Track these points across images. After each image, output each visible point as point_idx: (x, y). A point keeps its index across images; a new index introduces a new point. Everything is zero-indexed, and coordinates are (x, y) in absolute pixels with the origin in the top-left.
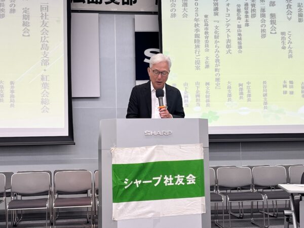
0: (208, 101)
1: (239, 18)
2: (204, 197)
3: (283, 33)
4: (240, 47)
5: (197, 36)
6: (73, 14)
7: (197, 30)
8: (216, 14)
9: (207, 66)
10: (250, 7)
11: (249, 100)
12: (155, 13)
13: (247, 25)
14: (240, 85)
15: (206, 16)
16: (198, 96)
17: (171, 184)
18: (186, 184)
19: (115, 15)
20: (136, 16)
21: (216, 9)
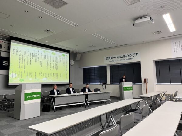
0: (21, 76)
1: (31, 57)
2: (40, 98)
3: (40, 61)
4: (30, 64)
5: (20, 60)
7: (20, 58)
8: (25, 55)
9: (22, 68)
10: (33, 55)
11: (32, 76)
13: (32, 59)
14: (30, 73)
15: (22, 55)
16: (19, 75)
17: (35, 96)
18: (38, 96)
21: (25, 54)
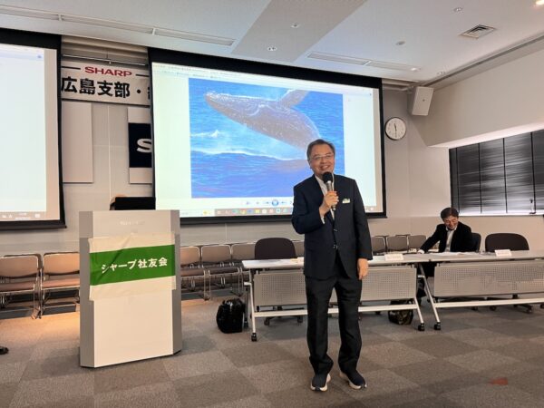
2: (175, 277)
6: (63, 103)
12: (148, 106)
17: (145, 266)
18: (158, 267)
19: (108, 106)
20: (129, 108)
